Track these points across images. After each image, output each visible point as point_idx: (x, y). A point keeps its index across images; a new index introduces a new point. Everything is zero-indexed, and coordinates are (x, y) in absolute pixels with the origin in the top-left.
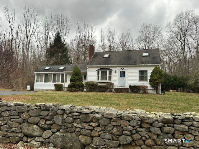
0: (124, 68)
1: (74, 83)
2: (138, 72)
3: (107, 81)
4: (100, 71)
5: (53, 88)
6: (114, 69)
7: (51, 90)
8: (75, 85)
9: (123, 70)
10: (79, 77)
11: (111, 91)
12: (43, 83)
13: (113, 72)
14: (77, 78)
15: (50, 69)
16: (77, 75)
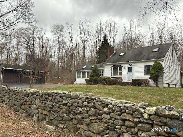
0: (131, 64)
1: (92, 78)
2: (144, 67)
3: (118, 76)
4: (113, 68)
5: (85, 82)
6: (124, 66)
7: (84, 84)
8: (92, 80)
9: (131, 66)
10: (96, 73)
11: (119, 85)
12: (81, 79)
13: (123, 68)
14: (94, 74)
15: (86, 67)
16: (94, 72)
